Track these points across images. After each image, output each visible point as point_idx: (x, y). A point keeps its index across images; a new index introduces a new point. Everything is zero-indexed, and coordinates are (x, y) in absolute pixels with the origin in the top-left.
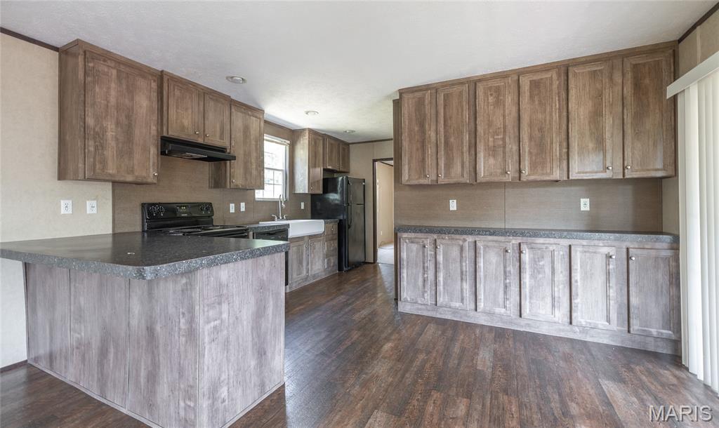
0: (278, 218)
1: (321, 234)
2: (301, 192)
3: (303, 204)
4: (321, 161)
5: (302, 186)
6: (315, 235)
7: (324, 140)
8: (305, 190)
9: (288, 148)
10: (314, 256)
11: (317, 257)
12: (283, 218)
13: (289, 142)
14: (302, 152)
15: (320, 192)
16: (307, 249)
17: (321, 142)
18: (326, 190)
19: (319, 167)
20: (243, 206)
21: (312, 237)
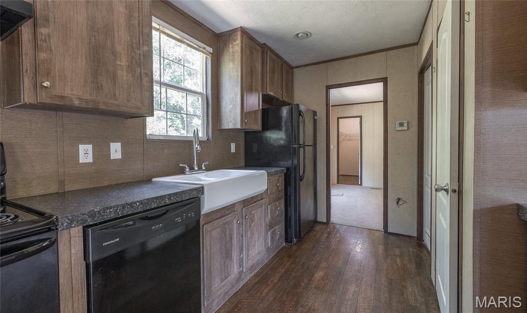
0: (192, 169)
1: (262, 194)
2: (231, 126)
3: (233, 146)
4: (260, 82)
5: (232, 118)
6: (252, 198)
7: (263, 52)
8: (236, 123)
9: (209, 58)
10: (252, 234)
11: (256, 235)
12: (200, 168)
13: (211, 50)
14: (231, 65)
15: (258, 127)
16: (240, 225)
17: (260, 53)
18: (266, 127)
19: (256, 91)
20: (116, 150)
21: (247, 203)
